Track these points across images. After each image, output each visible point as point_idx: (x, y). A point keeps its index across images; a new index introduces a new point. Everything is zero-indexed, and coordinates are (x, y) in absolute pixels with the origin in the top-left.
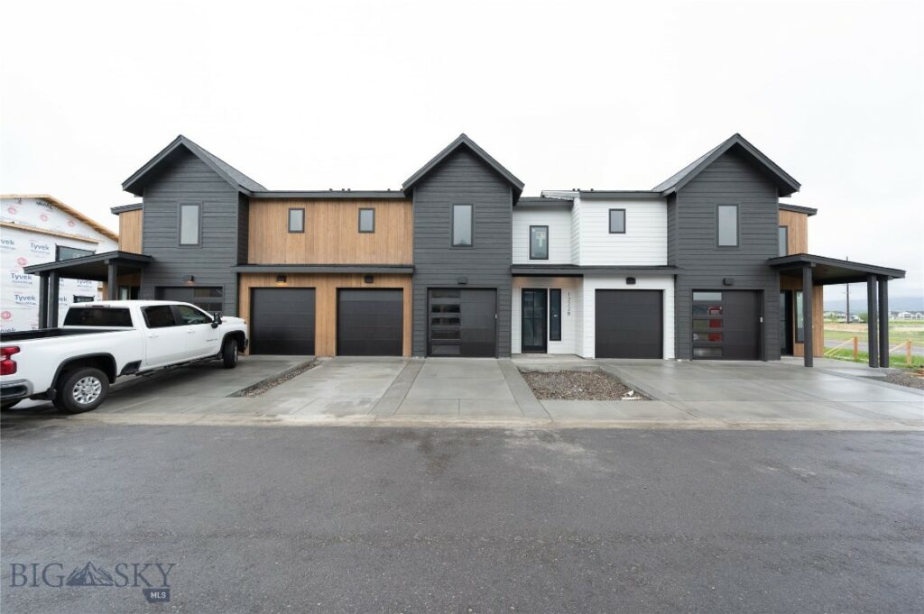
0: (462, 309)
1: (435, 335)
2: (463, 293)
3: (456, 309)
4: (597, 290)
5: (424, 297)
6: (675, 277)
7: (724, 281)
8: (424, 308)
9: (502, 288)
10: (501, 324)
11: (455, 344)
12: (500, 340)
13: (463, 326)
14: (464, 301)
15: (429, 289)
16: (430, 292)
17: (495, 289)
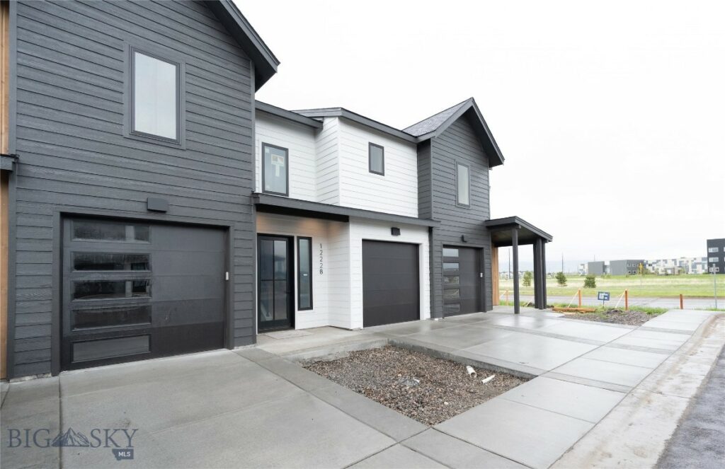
0: (154, 262)
1: (84, 319)
2: (155, 232)
3: (140, 262)
4: (364, 241)
5: (53, 234)
6: (430, 230)
7: (463, 237)
8: (52, 258)
9: (238, 226)
10: (237, 288)
11: (138, 334)
12: (237, 315)
13: (155, 296)
14: (158, 246)
15: (64, 216)
16: (68, 224)
17: (225, 229)
